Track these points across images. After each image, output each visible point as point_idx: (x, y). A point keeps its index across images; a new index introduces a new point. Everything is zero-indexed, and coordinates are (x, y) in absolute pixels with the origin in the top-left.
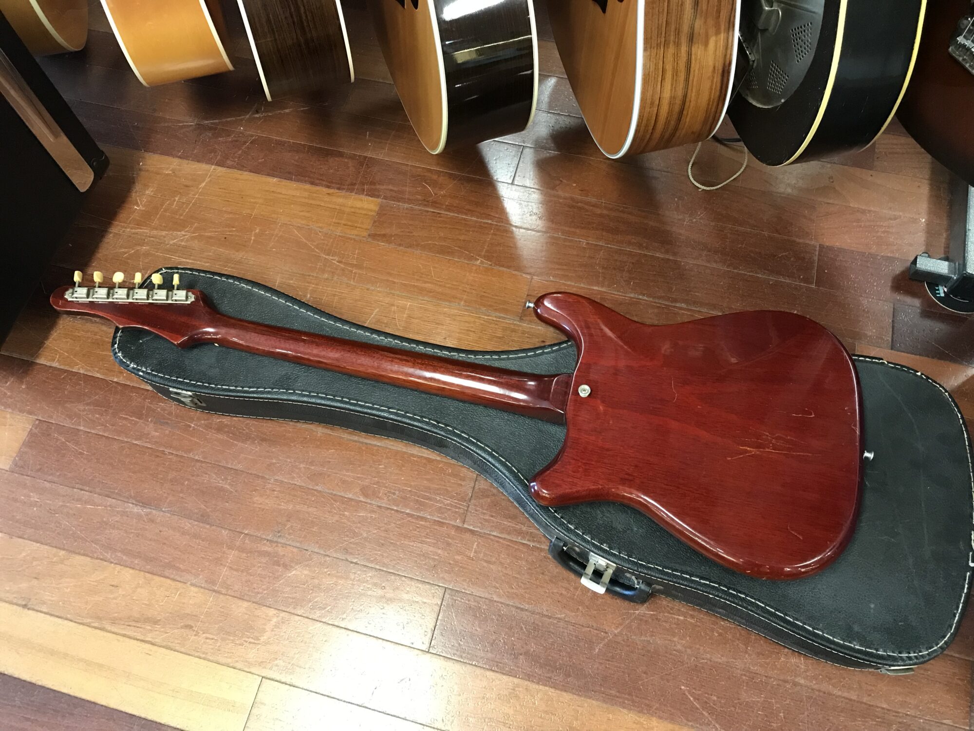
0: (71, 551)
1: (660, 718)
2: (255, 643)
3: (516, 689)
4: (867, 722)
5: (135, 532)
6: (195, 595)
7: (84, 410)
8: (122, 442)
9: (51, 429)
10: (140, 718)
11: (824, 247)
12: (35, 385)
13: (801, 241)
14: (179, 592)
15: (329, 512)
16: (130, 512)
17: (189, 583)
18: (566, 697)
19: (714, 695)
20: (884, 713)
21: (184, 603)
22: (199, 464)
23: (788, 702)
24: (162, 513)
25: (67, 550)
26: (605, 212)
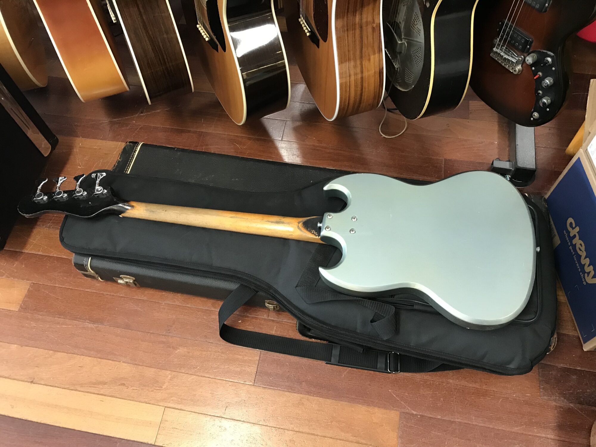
0: (55, 351)
1: (379, 407)
2: (160, 390)
3: (302, 400)
4: (485, 398)
5: (90, 337)
6: (125, 367)
7: (58, 276)
8: (80, 291)
9: (40, 287)
10: (100, 435)
11: (447, 160)
12: (29, 265)
13: (435, 158)
14: (116, 367)
15: (196, 317)
16: (87, 327)
17: (122, 361)
18: (329, 401)
19: (407, 393)
20: (495, 393)
21: (119, 373)
22: (123, 299)
23: (445, 392)
24: (104, 326)
25: (53, 350)
26: (332, 151)
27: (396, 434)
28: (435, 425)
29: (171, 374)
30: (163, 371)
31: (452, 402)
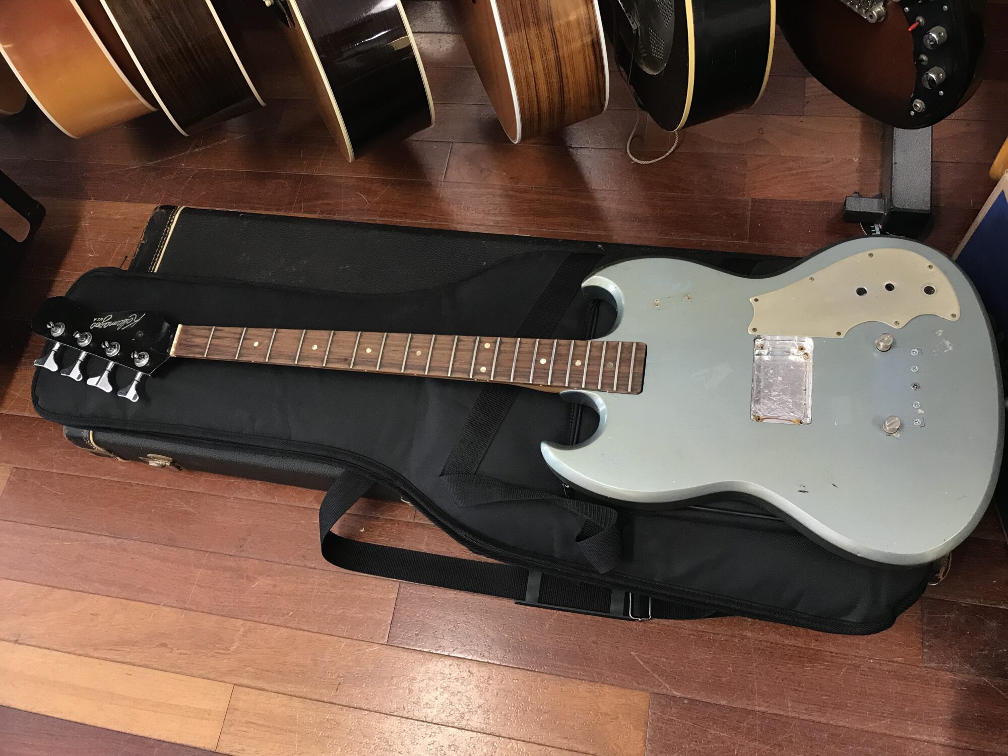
1: (612, 685)
5: (109, 562)
6: (168, 615)
7: (55, 454)
8: (93, 479)
9: (27, 474)
10: (125, 733)
11: (756, 201)
13: (733, 198)
14: (153, 614)
15: (286, 522)
16: (104, 544)
19: (664, 657)
21: (158, 624)
22: (164, 491)
23: (736, 655)
24: (133, 542)
25: (49, 586)
26: (535, 197)
27: (642, 734)
28: (715, 718)
29: (244, 626)
30: (230, 620)
31: (749, 674)
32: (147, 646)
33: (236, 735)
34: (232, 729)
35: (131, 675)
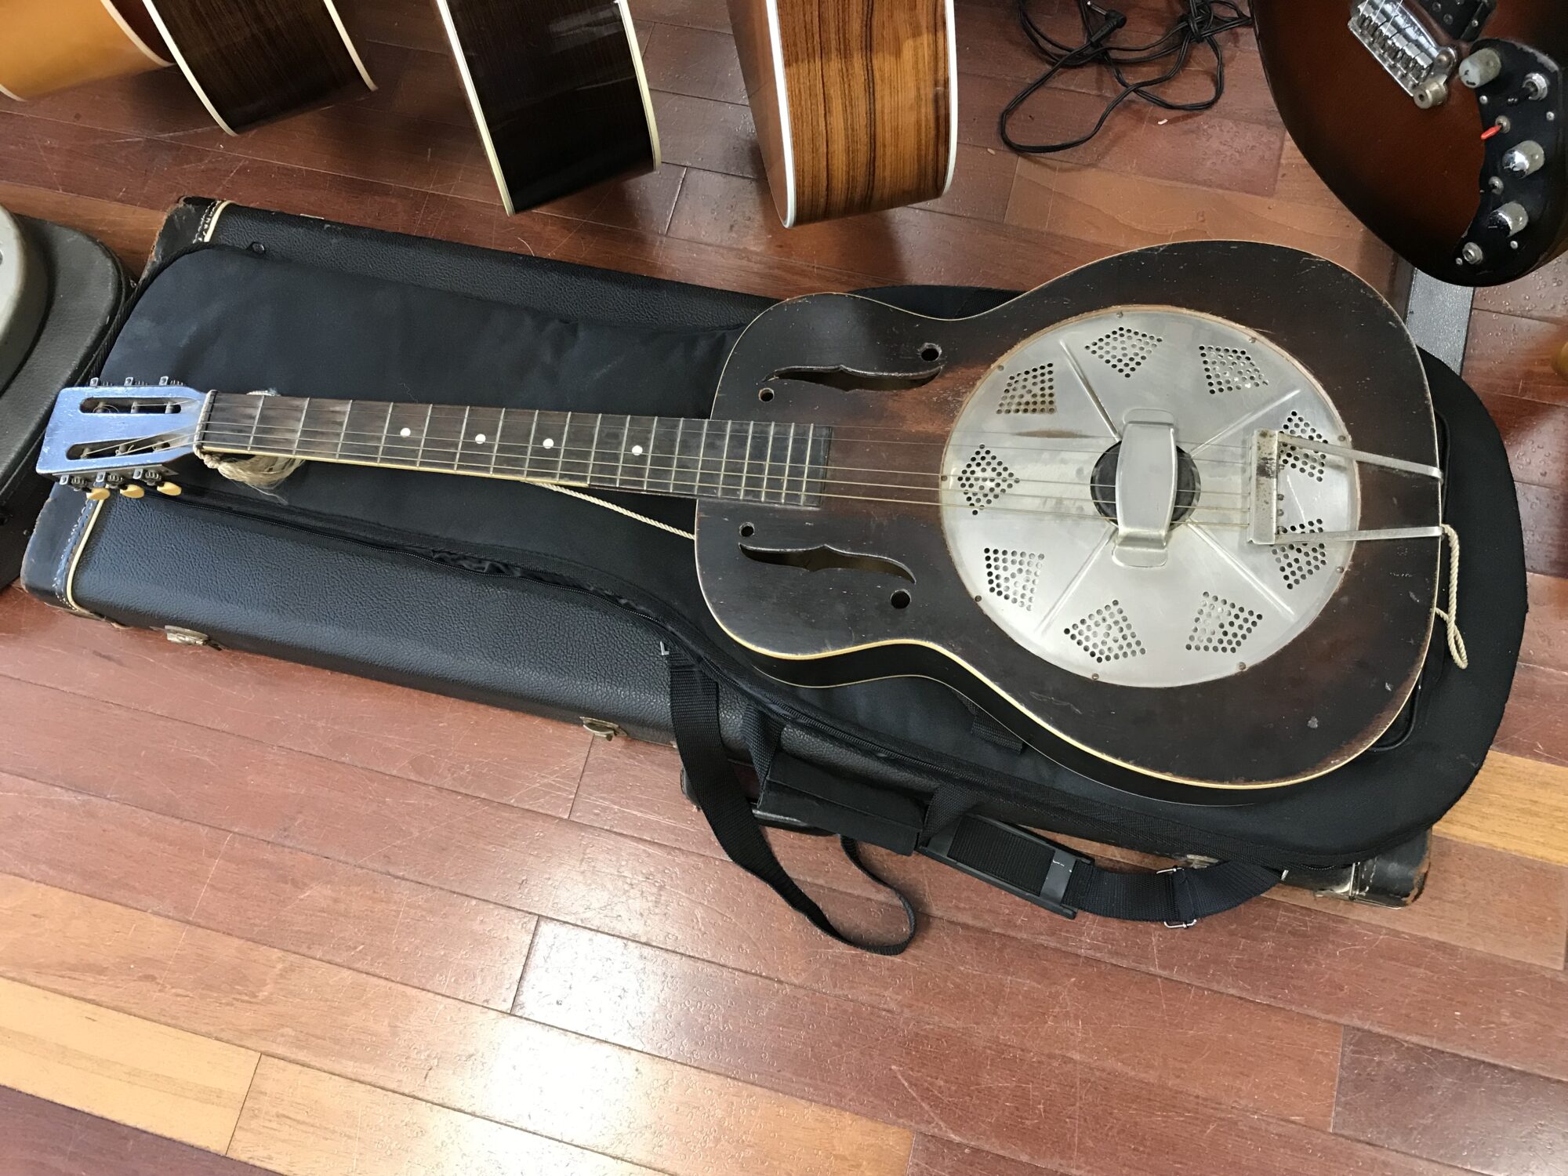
1: (856, 1113)
2: (251, 1003)
4: (1168, 1117)
5: (66, 832)
6: (158, 929)
14: (134, 926)
15: (363, 798)
16: (58, 800)
19: (942, 1079)
20: (1197, 1104)
21: (142, 942)
23: (1052, 1088)
24: (106, 802)
29: (284, 961)
30: (261, 949)
31: (1068, 1118)
32: (124, 977)
33: (260, 1133)
34: (254, 1124)
35: (94, 1020)
